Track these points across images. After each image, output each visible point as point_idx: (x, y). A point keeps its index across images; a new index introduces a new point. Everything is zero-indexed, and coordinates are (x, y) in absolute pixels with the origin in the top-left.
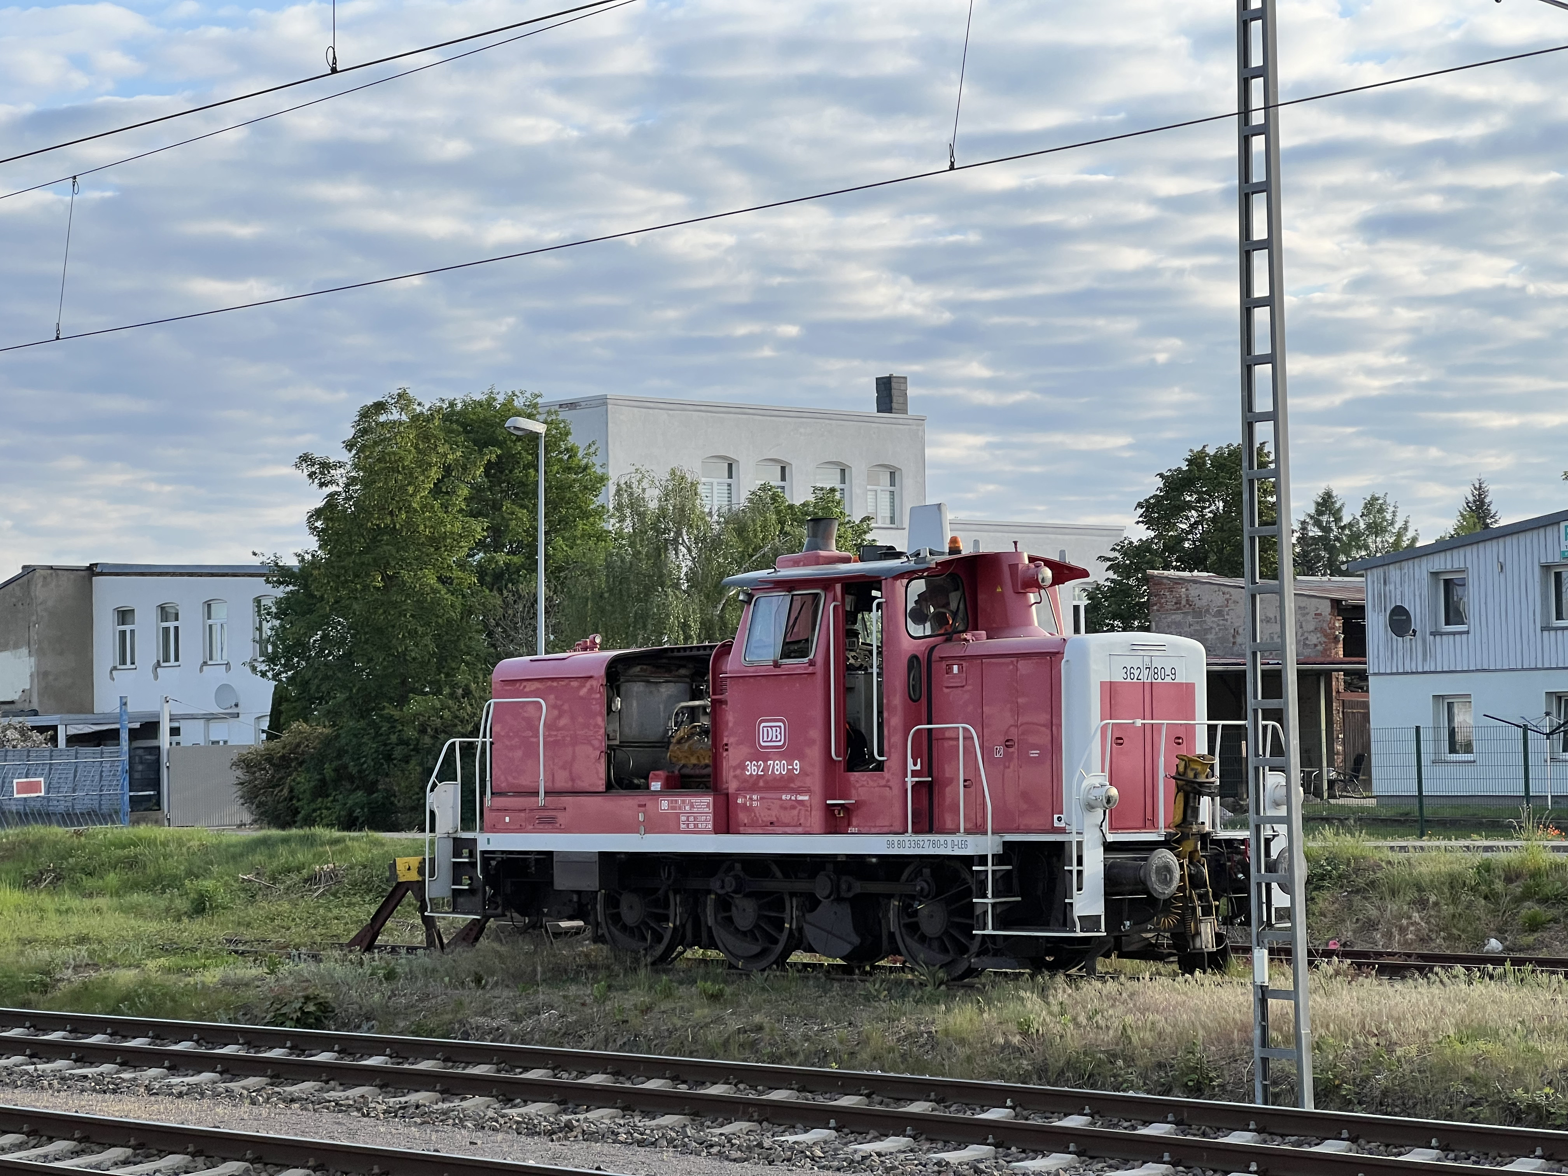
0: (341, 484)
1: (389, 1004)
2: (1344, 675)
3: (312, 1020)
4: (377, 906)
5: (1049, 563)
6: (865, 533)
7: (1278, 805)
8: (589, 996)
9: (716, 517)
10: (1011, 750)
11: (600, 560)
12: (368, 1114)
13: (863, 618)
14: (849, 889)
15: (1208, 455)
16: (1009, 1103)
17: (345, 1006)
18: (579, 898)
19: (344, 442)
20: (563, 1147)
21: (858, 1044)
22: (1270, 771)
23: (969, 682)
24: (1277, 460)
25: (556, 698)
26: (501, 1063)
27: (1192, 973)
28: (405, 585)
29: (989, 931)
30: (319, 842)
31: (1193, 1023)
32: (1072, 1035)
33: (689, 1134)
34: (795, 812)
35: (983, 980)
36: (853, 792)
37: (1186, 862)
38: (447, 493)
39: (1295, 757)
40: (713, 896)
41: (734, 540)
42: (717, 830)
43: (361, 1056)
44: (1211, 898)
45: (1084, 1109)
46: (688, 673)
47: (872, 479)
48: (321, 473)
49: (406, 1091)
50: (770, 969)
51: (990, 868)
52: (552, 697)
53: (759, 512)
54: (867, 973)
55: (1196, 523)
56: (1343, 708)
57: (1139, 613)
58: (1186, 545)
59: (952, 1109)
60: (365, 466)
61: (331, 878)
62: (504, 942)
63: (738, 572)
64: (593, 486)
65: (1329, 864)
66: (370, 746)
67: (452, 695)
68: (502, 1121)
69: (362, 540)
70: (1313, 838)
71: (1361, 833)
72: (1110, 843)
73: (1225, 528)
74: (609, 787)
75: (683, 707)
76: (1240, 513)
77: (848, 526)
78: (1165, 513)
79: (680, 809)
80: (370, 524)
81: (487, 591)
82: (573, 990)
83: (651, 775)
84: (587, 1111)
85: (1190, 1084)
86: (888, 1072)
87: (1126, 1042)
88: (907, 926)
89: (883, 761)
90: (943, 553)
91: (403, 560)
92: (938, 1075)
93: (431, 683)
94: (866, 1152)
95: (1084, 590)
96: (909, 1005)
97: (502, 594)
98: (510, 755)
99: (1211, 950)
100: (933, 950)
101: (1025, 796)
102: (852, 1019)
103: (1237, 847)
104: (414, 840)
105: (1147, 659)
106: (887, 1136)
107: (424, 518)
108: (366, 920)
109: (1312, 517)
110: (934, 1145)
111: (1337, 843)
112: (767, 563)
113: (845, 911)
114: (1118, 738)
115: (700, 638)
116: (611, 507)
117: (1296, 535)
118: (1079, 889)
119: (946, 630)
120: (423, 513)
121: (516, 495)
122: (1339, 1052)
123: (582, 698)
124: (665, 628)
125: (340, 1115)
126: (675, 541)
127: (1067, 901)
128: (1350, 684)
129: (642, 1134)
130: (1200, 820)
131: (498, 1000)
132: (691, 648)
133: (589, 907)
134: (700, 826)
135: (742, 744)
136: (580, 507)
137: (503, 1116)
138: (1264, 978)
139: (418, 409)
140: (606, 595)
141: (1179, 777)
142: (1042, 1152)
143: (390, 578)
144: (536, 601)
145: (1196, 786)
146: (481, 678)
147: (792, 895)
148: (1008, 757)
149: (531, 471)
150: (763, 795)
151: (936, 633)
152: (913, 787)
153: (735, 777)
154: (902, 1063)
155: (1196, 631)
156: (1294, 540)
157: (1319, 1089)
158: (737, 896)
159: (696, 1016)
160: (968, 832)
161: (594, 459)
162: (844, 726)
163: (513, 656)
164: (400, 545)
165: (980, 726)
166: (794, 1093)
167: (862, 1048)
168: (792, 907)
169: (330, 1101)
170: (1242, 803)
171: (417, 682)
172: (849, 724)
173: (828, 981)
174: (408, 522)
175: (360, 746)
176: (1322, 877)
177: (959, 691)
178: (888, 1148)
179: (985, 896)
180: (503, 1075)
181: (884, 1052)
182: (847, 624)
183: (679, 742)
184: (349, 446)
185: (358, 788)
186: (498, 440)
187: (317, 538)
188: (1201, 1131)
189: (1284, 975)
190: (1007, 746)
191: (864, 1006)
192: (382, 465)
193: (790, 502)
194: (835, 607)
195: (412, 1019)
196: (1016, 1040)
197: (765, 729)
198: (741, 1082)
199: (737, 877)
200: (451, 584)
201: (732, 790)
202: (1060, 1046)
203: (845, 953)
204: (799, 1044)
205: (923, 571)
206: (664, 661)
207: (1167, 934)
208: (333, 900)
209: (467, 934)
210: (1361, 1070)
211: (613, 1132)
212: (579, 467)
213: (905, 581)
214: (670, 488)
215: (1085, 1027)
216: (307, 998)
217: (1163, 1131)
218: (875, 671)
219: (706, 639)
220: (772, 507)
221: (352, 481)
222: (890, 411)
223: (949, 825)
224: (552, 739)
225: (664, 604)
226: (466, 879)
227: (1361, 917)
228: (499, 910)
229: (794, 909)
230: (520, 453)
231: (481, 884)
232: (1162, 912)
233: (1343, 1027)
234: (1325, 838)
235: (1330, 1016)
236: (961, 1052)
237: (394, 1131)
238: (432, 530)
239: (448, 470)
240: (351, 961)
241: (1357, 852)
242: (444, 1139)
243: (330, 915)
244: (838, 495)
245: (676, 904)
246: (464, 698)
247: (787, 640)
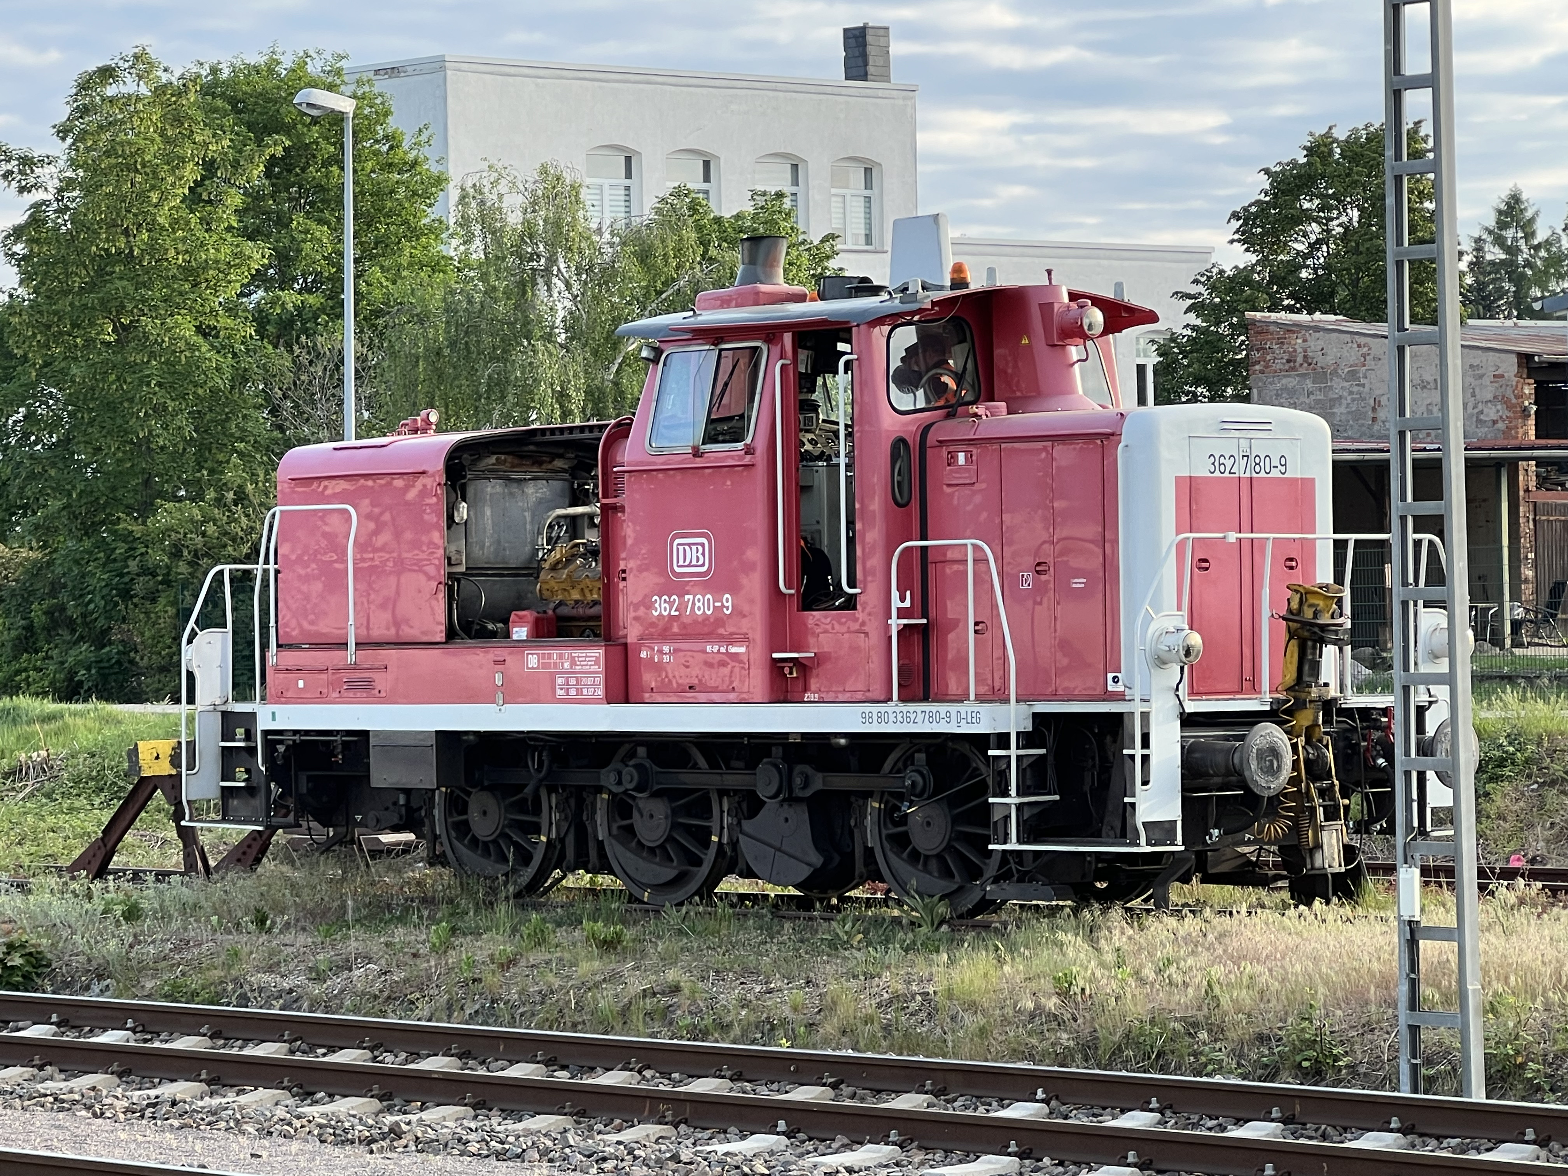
0: (50, 189)
1: (132, 955)
2: (1537, 466)
3: (19, 979)
4: (112, 813)
5: (1097, 302)
6: (828, 258)
7: (1437, 657)
8: (423, 943)
9: (607, 236)
10: (1043, 578)
11: (436, 301)
12: (102, 1114)
13: (825, 383)
14: (806, 785)
15: (1336, 140)
16: (1040, 1094)
17: (66, 958)
18: (408, 800)
19: (54, 127)
20: (388, 1162)
21: (820, 1011)
22: (1425, 607)
23: (981, 478)
24: (1436, 148)
25: (373, 505)
26: (296, 1040)
27: (1309, 904)
28: (148, 338)
29: (1013, 845)
30: (24, 718)
31: (1309, 975)
32: (1134, 996)
33: (572, 1143)
34: (726, 671)
35: (1004, 917)
36: (812, 640)
37: (1301, 741)
38: (210, 202)
39: (1461, 586)
40: (605, 796)
41: (636, 270)
42: (610, 699)
43: (91, 1031)
44: (1338, 795)
45: (1150, 1103)
46: (566, 467)
47: (838, 178)
48: (20, 172)
49: (157, 1080)
50: (691, 903)
51: (1013, 752)
52: (367, 501)
53: (671, 228)
54: (832, 908)
55: (1318, 241)
56: (1535, 515)
57: (1234, 375)
58: (1304, 274)
59: (956, 1104)
60: (85, 162)
61: (44, 771)
62: (298, 864)
63: (641, 316)
64: (425, 191)
65: (1510, 744)
66: (99, 577)
67: (219, 501)
68: (297, 1123)
69: (84, 272)
70: (1489, 705)
71: (1558, 696)
72: (1190, 715)
73: (1361, 249)
74: (451, 635)
75: (559, 517)
76: (1382, 227)
77: (802, 248)
78: (1273, 228)
79: (555, 667)
80: (94, 248)
81: (270, 347)
82: (400, 934)
83: (513, 617)
84: (422, 1109)
85: (1305, 1064)
86: (865, 1052)
87: (1213, 1005)
88: (891, 838)
89: (855, 595)
90: (942, 288)
91: (144, 301)
92: (937, 1056)
93: (187, 484)
94: (831, 1166)
95: (1153, 341)
96: (895, 953)
97: (291, 351)
98: (304, 588)
99: (1337, 869)
100: (930, 874)
101: (1064, 645)
102: (812, 975)
103: (1376, 720)
104: (165, 715)
105: (1244, 444)
106: (861, 1143)
107: (174, 240)
108: (96, 832)
109: (1490, 232)
110: (930, 1156)
111: (1523, 713)
112: (683, 303)
113: (800, 817)
114: (1201, 560)
115: (585, 415)
116: (452, 221)
117: (1467, 258)
118: (1145, 783)
119: (947, 400)
120: (174, 231)
121: (312, 204)
122: (1523, 1017)
123: (407, 503)
124: (533, 400)
125: (61, 1115)
126: (547, 271)
127: (1126, 800)
128: (1545, 478)
129: (502, 1143)
130: (1322, 681)
131: (290, 949)
132: (571, 429)
133: (423, 813)
134: (585, 692)
135: (647, 570)
136: (406, 222)
137: (299, 1117)
138: (1413, 909)
139: (164, 78)
140: (447, 352)
141: (1292, 617)
142: (1088, 1164)
143: (125, 328)
144: (342, 362)
145: (1316, 630)
146: (262, 476)
147: (722, 793)
148: (1039, 589)
149: (334, 169)
150: (677, 646)
151: (933, 404)
152: (899, 632)
153: (636, 619)
154: (885, 1038)
155: (1317, 402)
156: (1463, 266)
157: (1493, 1070)
158: (641, 795)
159: (580, 972)
160: (981, 699)
161: (426, 151)
162: (798, 542)
163: (307, 442)
164: (141, 279)
165: (998, 541)
166: (727, 1083)
167: (826, 1018)
168: (722, 812)
169: (46, 1095)
170: (1385, 655)
171: (167, 482)
172: (805, 539)
173: (776, 920)
174: (152, 248)
175: (83, 577)
176: (1501, 763)
177: (967, 491)
178: (864, 1161)
179: (1005, 794)
180: (298, 1056)
181: (858, 1021)
182: (801, 392)
183: (554, 568)
184: (63, 132)
185: (81, 638)
186: (284, 124)
187: (16, 269)
188: (1320, 1132)
189: (1444, 906)
190: (1038, 572)
191: (829, 955)
192: (113, 161)
193: (717, 214)
194: (783, 366)
195: (166, 978)
196: (1052, 1003)
197: (681, 548)
198: (649, 1067)
199: (638, 767)
200: (217, 336)
201: (631, 639)
202: (1117, 1013)
203: (801, 879)
204: (733, 1012)
205: (913, 313)
206: (532, 448)
207: (1274, 848)
208: (46, 804)
209: (244, 853)
210: (1555, 1042)
211: (460, 1140)
212: (406, 163)
213: (886, 329)
214: (540, 193)
215: (1152, 985)
216: (11, 947)
217: (1264, 1133)
218: (843, 461)
219: (593, 415)
220: (690, 221)
221: (68, 184)
222: (864, 77)
223: (953, 688)
224: (366, 565)
225: (531, 364)
226: (240, 773)
227: (1558, 821)
228: (291, 818)
229: (726, 814)
230: (317, 144)
231: (263, 779)
232: (1266, 815)
233: (1529, 981)
234: (1505, 706)
235: (1511, 965)
236: (973, 1023)
237: (140, 1139)
238: (187, 257)
239: (210, 167)
240: (74, 892)
241: (1552, 727)
242: (214, 1150)
243: (42, 824)
244: (787, 203)
245: (551, 808)
246: (236, 505)
247: (713, 417)
